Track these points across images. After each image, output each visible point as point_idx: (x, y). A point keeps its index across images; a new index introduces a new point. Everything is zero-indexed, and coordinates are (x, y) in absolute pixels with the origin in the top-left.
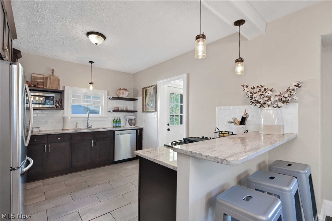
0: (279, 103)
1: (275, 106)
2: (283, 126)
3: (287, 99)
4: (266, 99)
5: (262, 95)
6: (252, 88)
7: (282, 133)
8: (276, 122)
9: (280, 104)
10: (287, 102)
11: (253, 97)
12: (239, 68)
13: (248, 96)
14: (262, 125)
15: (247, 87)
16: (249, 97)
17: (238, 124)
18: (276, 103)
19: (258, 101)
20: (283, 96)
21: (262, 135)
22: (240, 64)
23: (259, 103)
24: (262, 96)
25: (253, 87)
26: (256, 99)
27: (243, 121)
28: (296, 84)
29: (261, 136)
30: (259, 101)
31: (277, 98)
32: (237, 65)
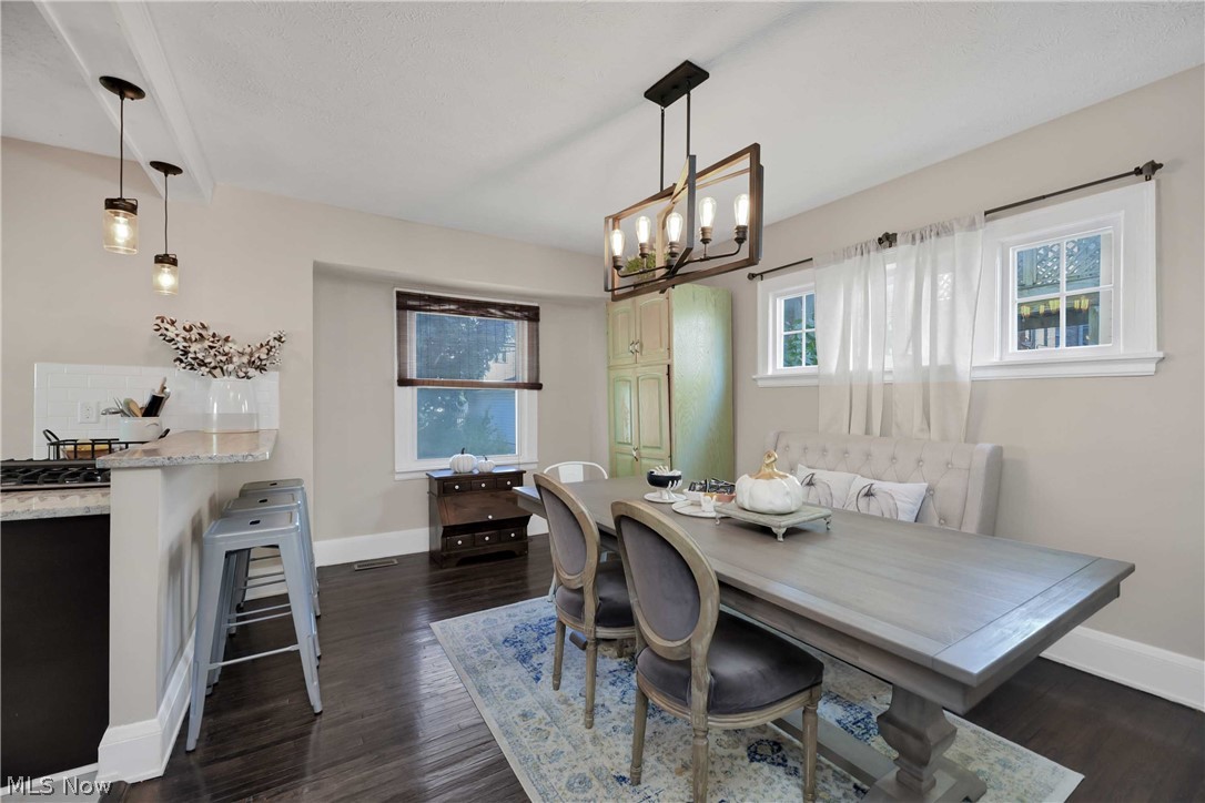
0: (249, 369)
1: (242, 374)
2: (257, 414)
3: (264, 363)
4: (224, 358)
5: (211, 347)
6: (184, 328)
7: (255, 428)
8: (245, 408)
9: (252, 371)
10: (261, 368)
11: (192, 350)
12: (166, 278)
13: (175, 347)
14: (215, 418)
15: (173, 323)
16: (178, 348)
17: (140, 415)
18: (244, 370)
19: (203, 361)
20: (257, 355)
21: (214, 437)
22: (166, 268)
23: (205, 365)
24: (213, 352)
25: (188, 327)
26: (200, 356)
27: (154, 407)
28: (276, 336)
29: (212, 439)
30: (207, 361)
31: (245, 359)
32: (160, 271)
